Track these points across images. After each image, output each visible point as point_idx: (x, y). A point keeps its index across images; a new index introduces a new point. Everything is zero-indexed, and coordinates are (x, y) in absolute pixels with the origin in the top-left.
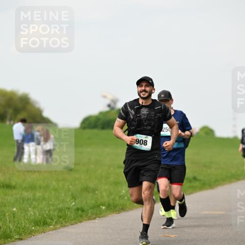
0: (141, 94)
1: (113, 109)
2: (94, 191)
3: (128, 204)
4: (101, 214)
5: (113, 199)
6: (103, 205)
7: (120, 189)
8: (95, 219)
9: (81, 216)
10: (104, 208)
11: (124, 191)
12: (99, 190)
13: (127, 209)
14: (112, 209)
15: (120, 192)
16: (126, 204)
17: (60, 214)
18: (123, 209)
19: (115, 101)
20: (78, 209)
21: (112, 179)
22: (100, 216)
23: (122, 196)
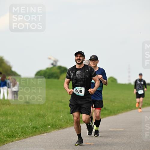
0: (77, 61)
1: (55, 66)
2: (43, 116)
3: (64, 124)
4: (47, 131)
5: (55, 121)
6: (49, 125)
7: (59, 115)
8: (44, 133)
9: (35, 132)
10: (49, 126)
11: (61, 117)
12: (47, 116)
13: (64, 128)
14: (54, 127)
15: (59, 117)
16: (63, 124)
17: (22, 130)
18: (61, 128)
19: (56, 61)
20: (33, 128)
21: (54, 109)
22: (47, 132)
23: (60, 119)
